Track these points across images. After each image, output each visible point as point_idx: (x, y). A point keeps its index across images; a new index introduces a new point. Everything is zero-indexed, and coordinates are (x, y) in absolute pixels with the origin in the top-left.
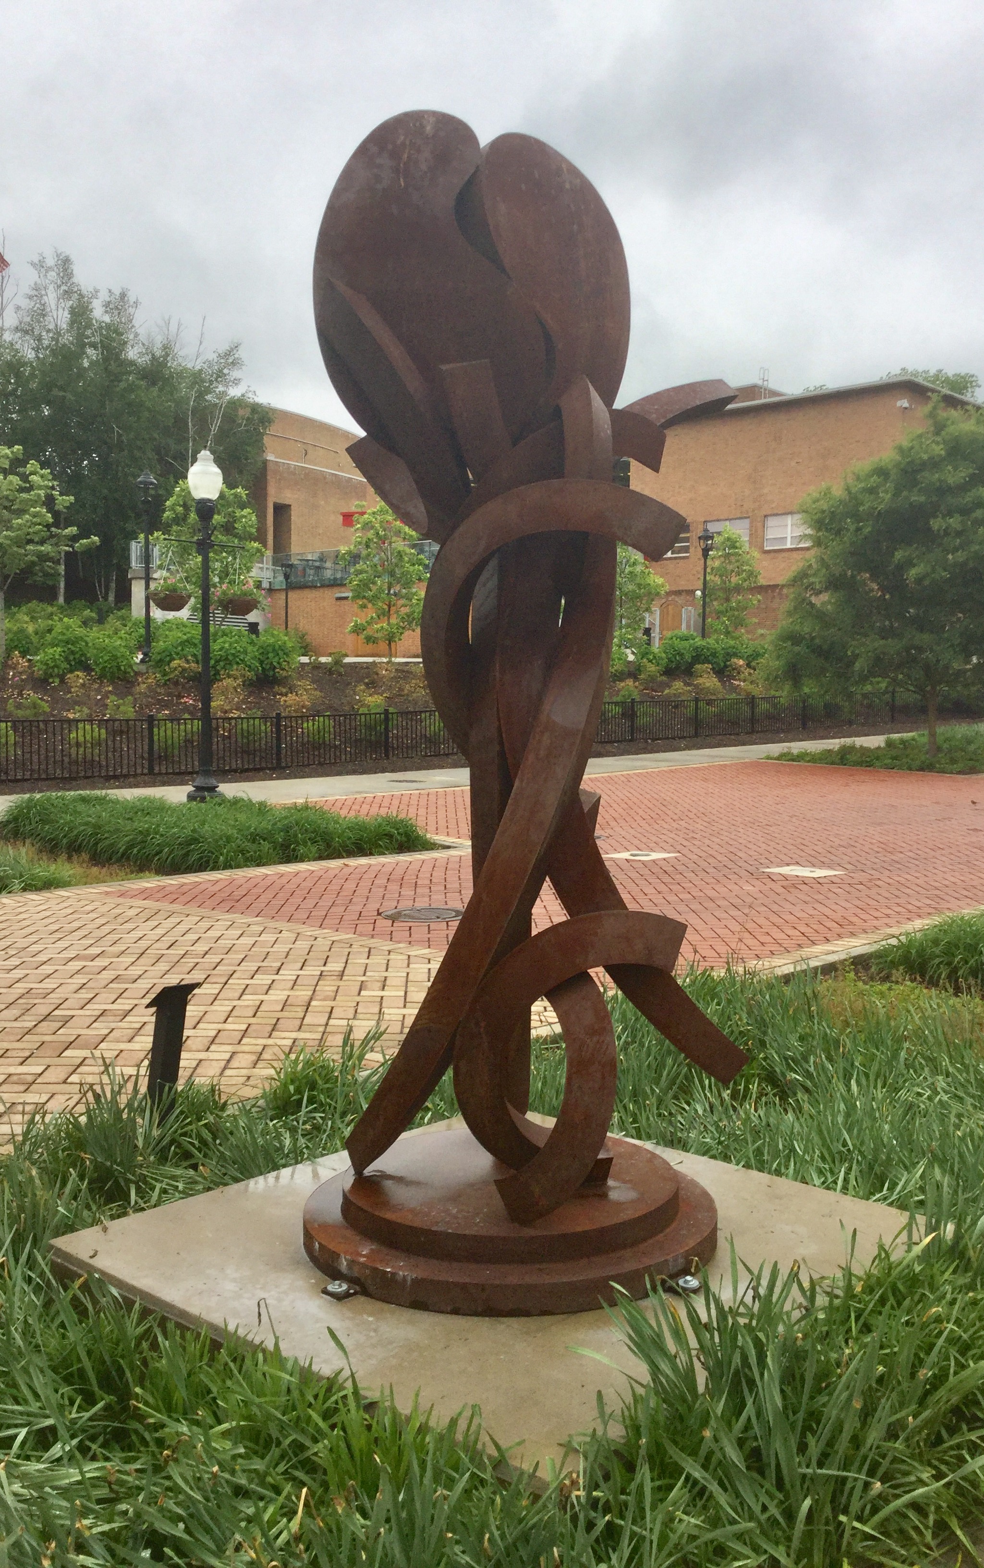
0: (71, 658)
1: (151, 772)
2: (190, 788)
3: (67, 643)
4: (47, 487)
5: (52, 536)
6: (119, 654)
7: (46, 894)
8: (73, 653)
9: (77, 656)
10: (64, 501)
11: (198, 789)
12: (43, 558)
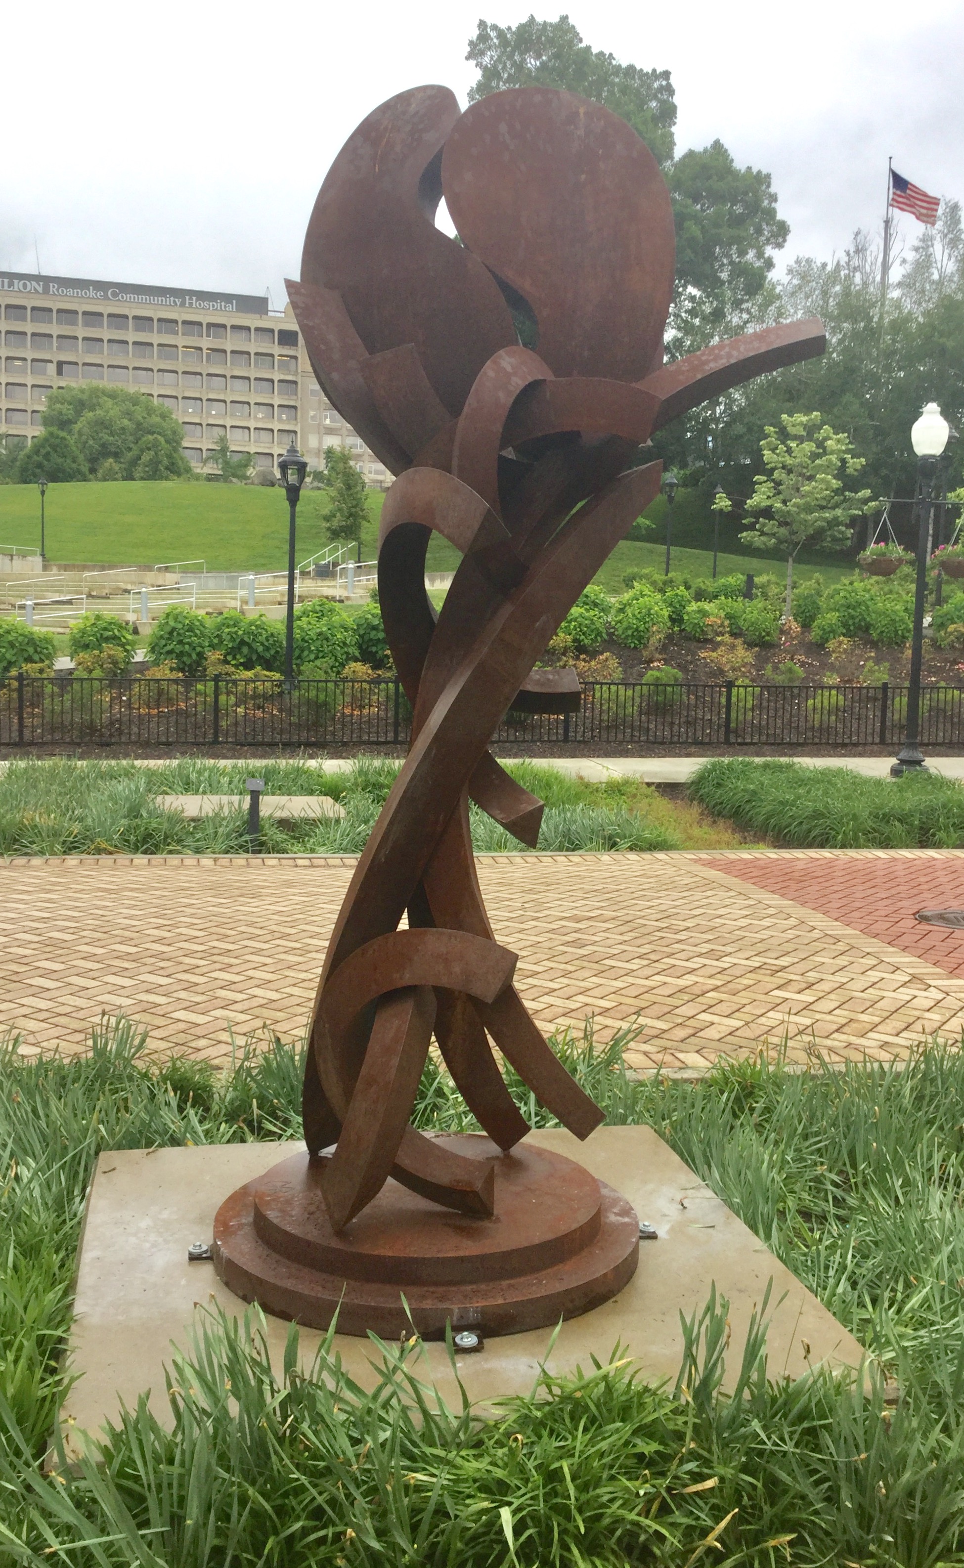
0: (851, 622)
1: (883, 742)
2: (894, 761)
3: (848, 607)
4: (840, 451)
5: (845, 500)
6: (897, 619)
7: (647, 856)
8: (853, 617)
9: (857, 620)
10: (855, 464)
11: (903, 762)
12: (834, 523)
